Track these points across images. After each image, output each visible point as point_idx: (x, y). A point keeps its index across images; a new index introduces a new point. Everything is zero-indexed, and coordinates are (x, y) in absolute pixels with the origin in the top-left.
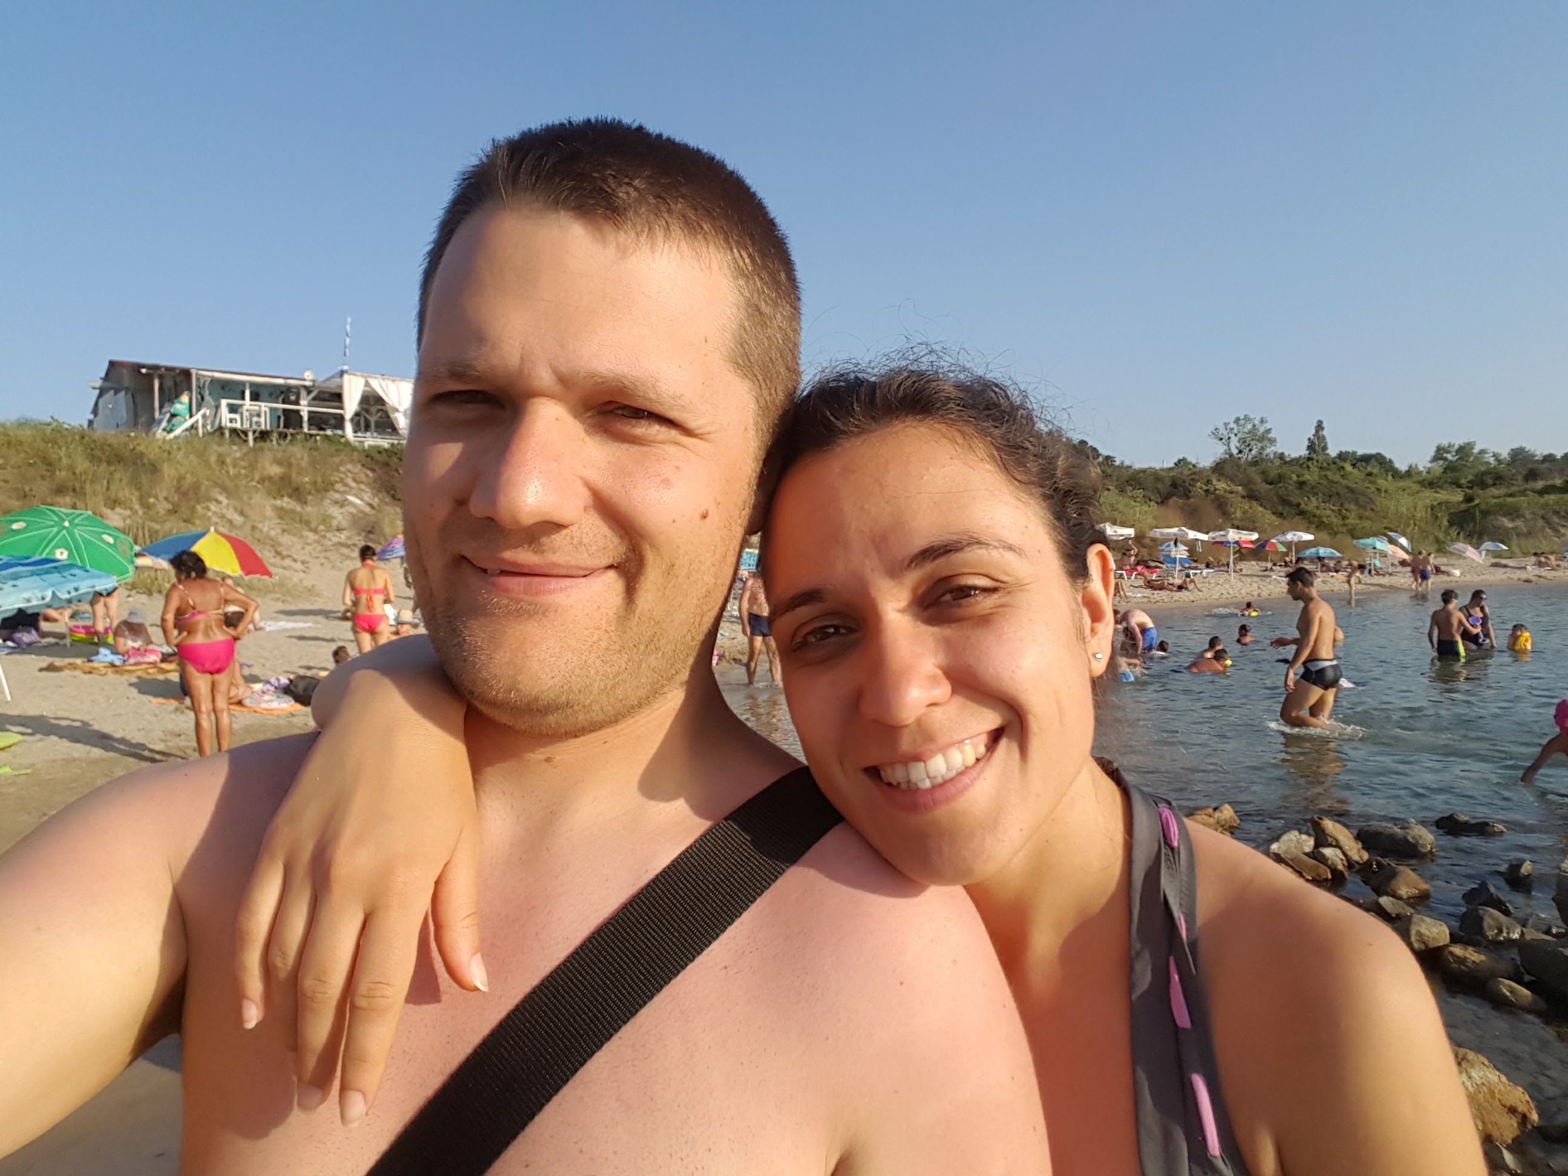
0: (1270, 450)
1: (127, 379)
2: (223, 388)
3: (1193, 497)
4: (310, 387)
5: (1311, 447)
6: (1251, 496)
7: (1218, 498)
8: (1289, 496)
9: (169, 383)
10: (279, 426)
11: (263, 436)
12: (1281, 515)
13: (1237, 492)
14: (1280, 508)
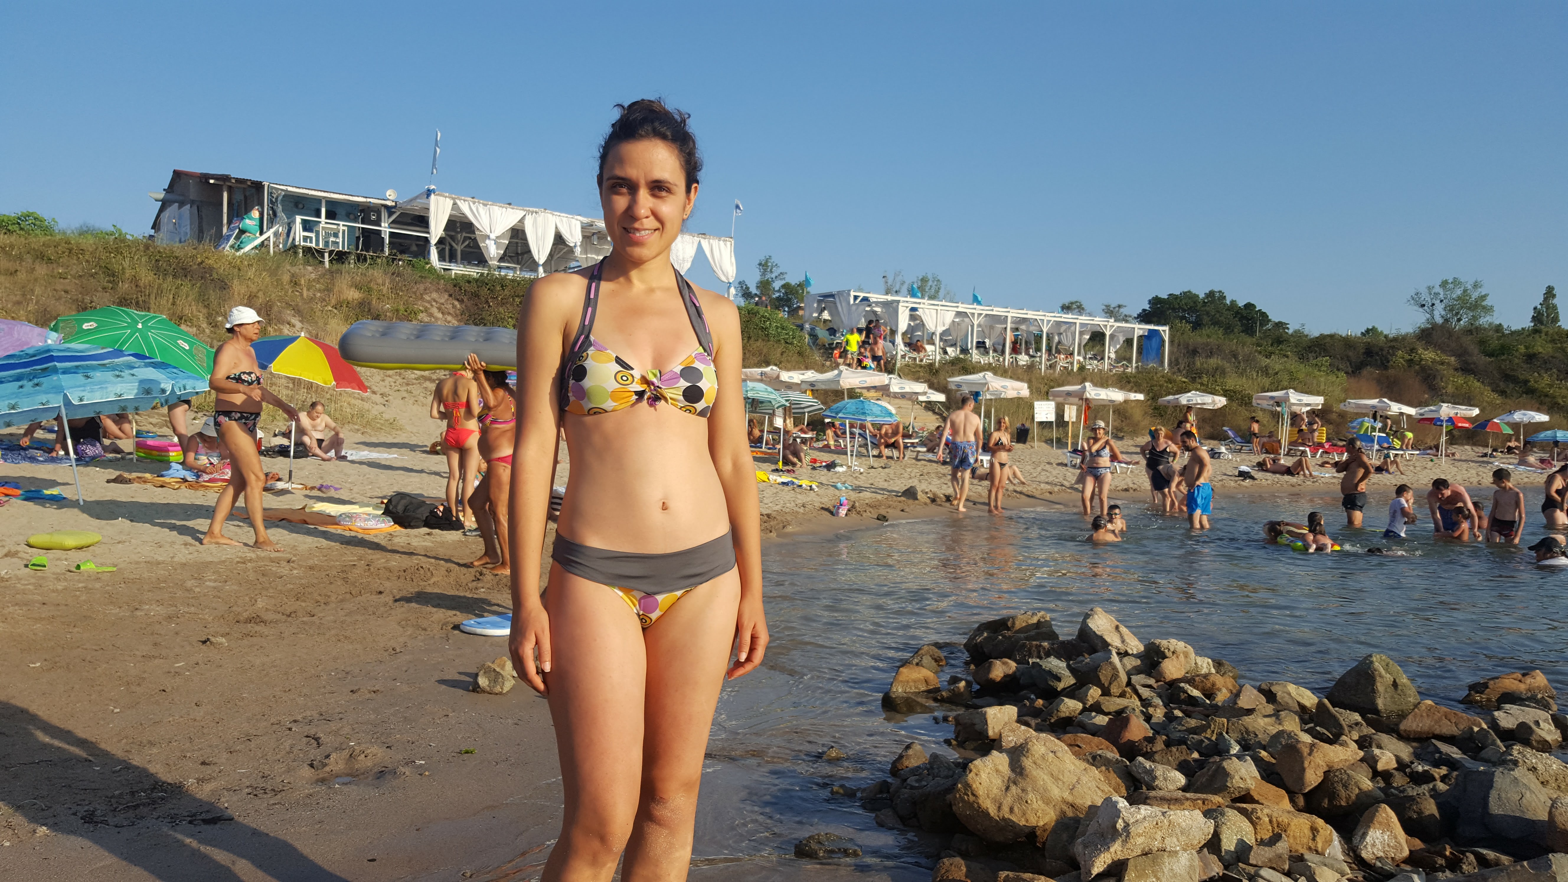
0: (1485, 321)
1: (193, 192)
2: (296, 205)
3: (1393, 367)
4: (392, 207)
5: (1537, 318)
6: (1466, 369)
7: (1423, 369)
8: (1513, 370)
9: (239, 197)
10: (357, 249)
11: (340, 257)
12: (1503, 393)
13: (1448, 364)
14: (1501, 384)
